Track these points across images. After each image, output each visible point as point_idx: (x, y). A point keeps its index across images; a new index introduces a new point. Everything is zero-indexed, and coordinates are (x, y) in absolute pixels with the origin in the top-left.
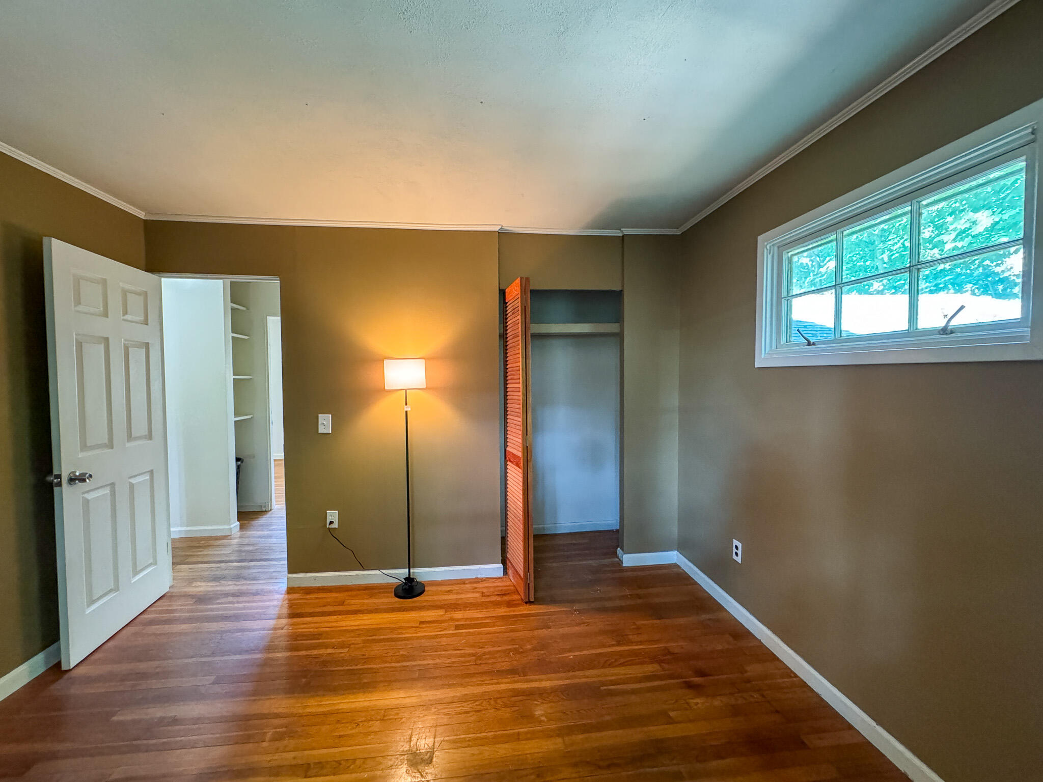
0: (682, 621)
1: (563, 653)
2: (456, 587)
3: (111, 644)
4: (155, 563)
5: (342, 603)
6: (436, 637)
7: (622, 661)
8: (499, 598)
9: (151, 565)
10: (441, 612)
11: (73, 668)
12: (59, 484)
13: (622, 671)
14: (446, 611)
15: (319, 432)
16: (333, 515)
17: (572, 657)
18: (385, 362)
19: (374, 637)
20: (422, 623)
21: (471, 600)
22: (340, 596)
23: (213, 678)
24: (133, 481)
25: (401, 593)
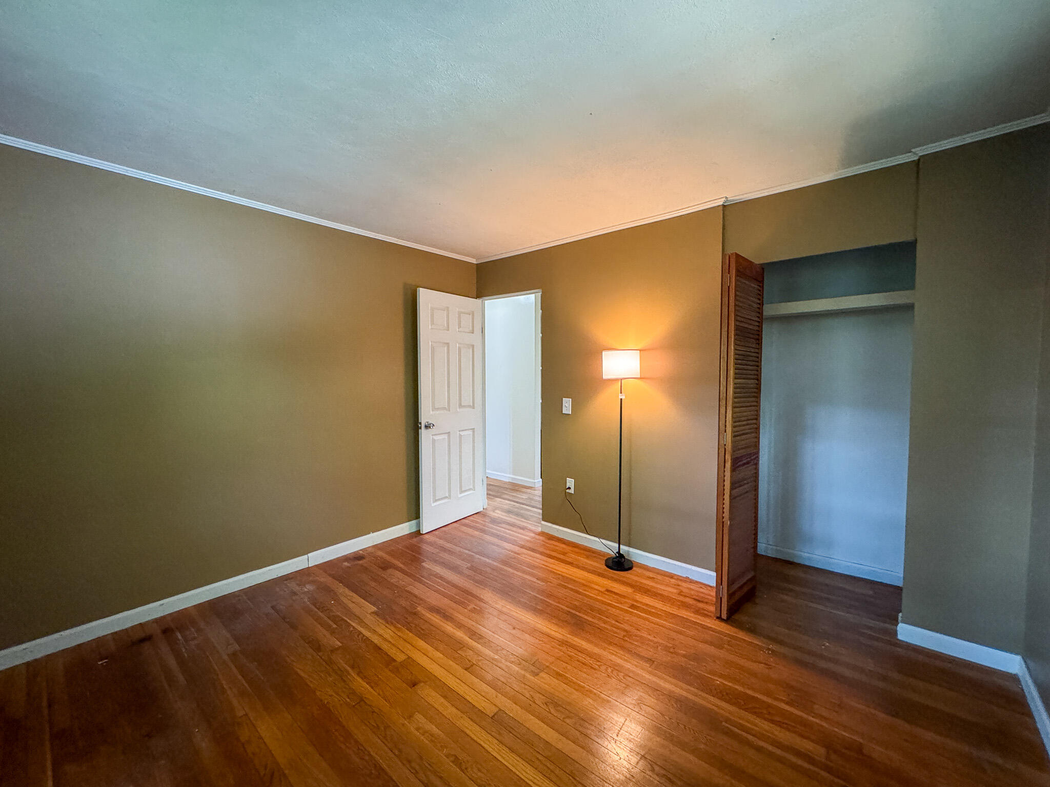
0: (929, 736)
1: (714, 675)
2: (659, 577)
3: (443, 529)
4: (474, 489)
5: (564, 554)
6: (609, 605)
7: (777, 719)
8: (691, 602)
9: (470, 489)
10: (630, 590)
11: (425, 534)
12: (421, 428)
13: (765, 726)
14: (634, 592)
15: (563, 412)
16: (570, 482)
17: (718, 682)
18: (604, 353)
19: (566, 584)
20: (607, 591)
21: (666, 594)
22: (567, 549)
23: (469, 565)
24: (462, 433)
25: (610, 564)
